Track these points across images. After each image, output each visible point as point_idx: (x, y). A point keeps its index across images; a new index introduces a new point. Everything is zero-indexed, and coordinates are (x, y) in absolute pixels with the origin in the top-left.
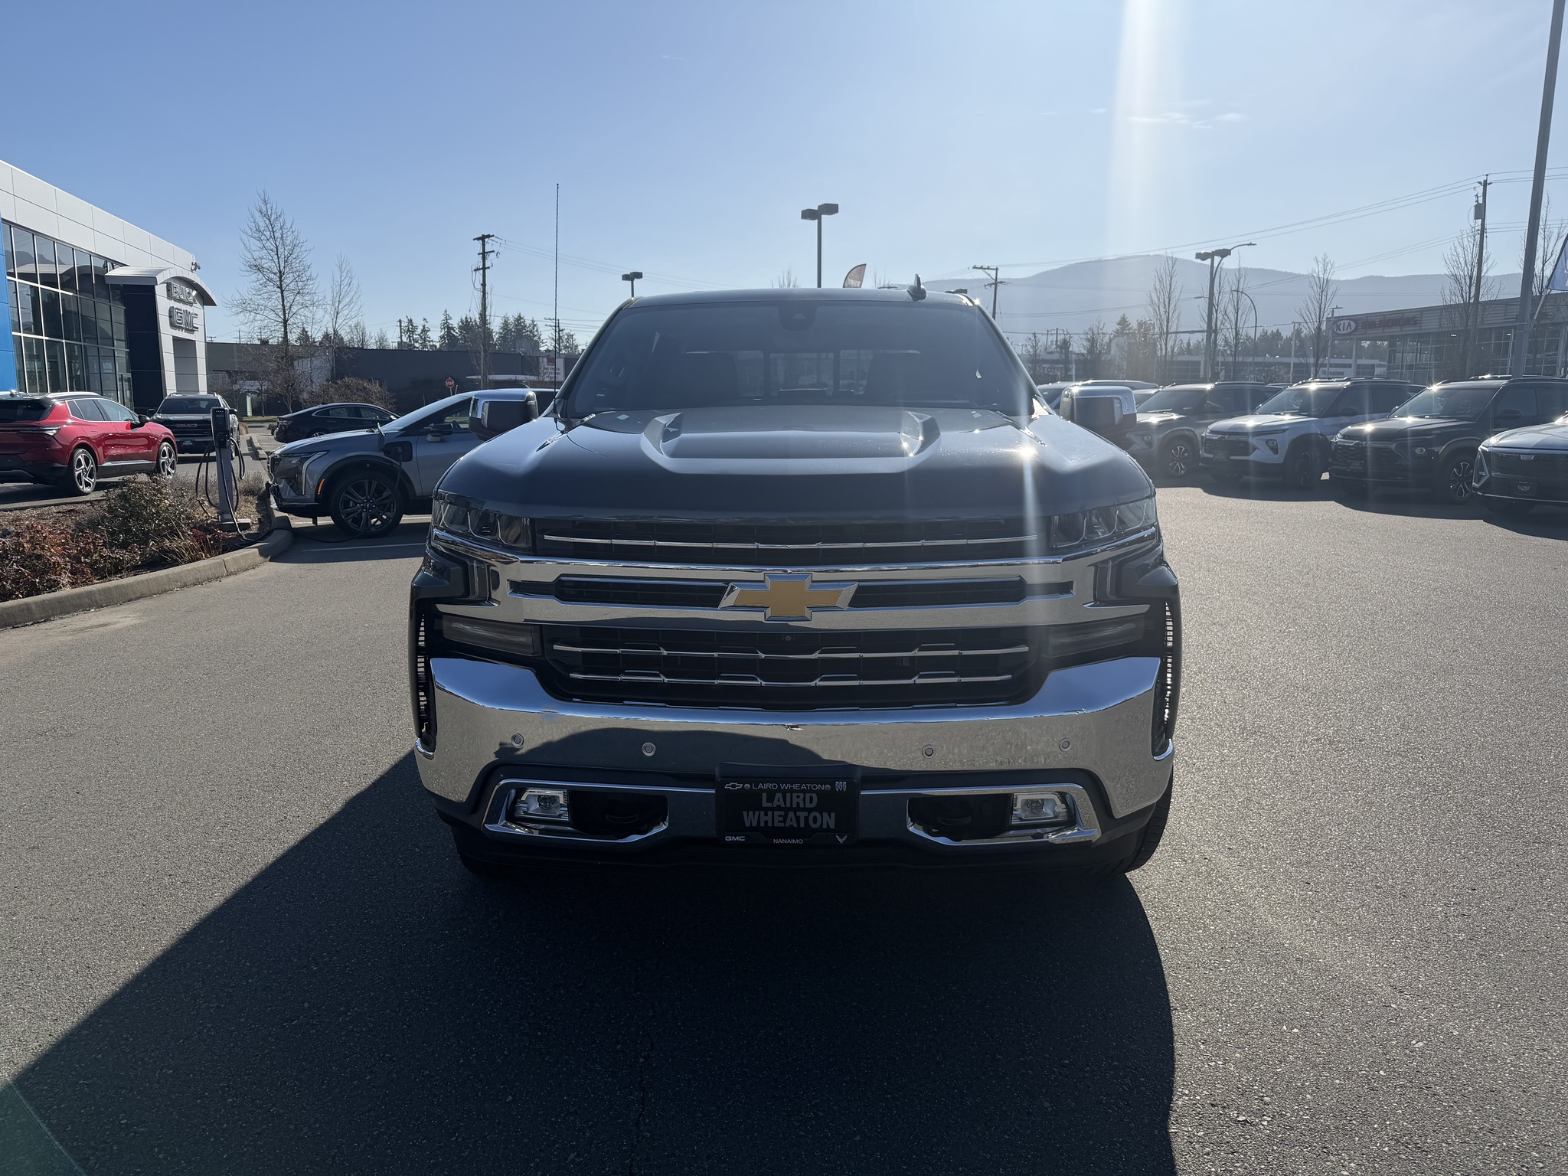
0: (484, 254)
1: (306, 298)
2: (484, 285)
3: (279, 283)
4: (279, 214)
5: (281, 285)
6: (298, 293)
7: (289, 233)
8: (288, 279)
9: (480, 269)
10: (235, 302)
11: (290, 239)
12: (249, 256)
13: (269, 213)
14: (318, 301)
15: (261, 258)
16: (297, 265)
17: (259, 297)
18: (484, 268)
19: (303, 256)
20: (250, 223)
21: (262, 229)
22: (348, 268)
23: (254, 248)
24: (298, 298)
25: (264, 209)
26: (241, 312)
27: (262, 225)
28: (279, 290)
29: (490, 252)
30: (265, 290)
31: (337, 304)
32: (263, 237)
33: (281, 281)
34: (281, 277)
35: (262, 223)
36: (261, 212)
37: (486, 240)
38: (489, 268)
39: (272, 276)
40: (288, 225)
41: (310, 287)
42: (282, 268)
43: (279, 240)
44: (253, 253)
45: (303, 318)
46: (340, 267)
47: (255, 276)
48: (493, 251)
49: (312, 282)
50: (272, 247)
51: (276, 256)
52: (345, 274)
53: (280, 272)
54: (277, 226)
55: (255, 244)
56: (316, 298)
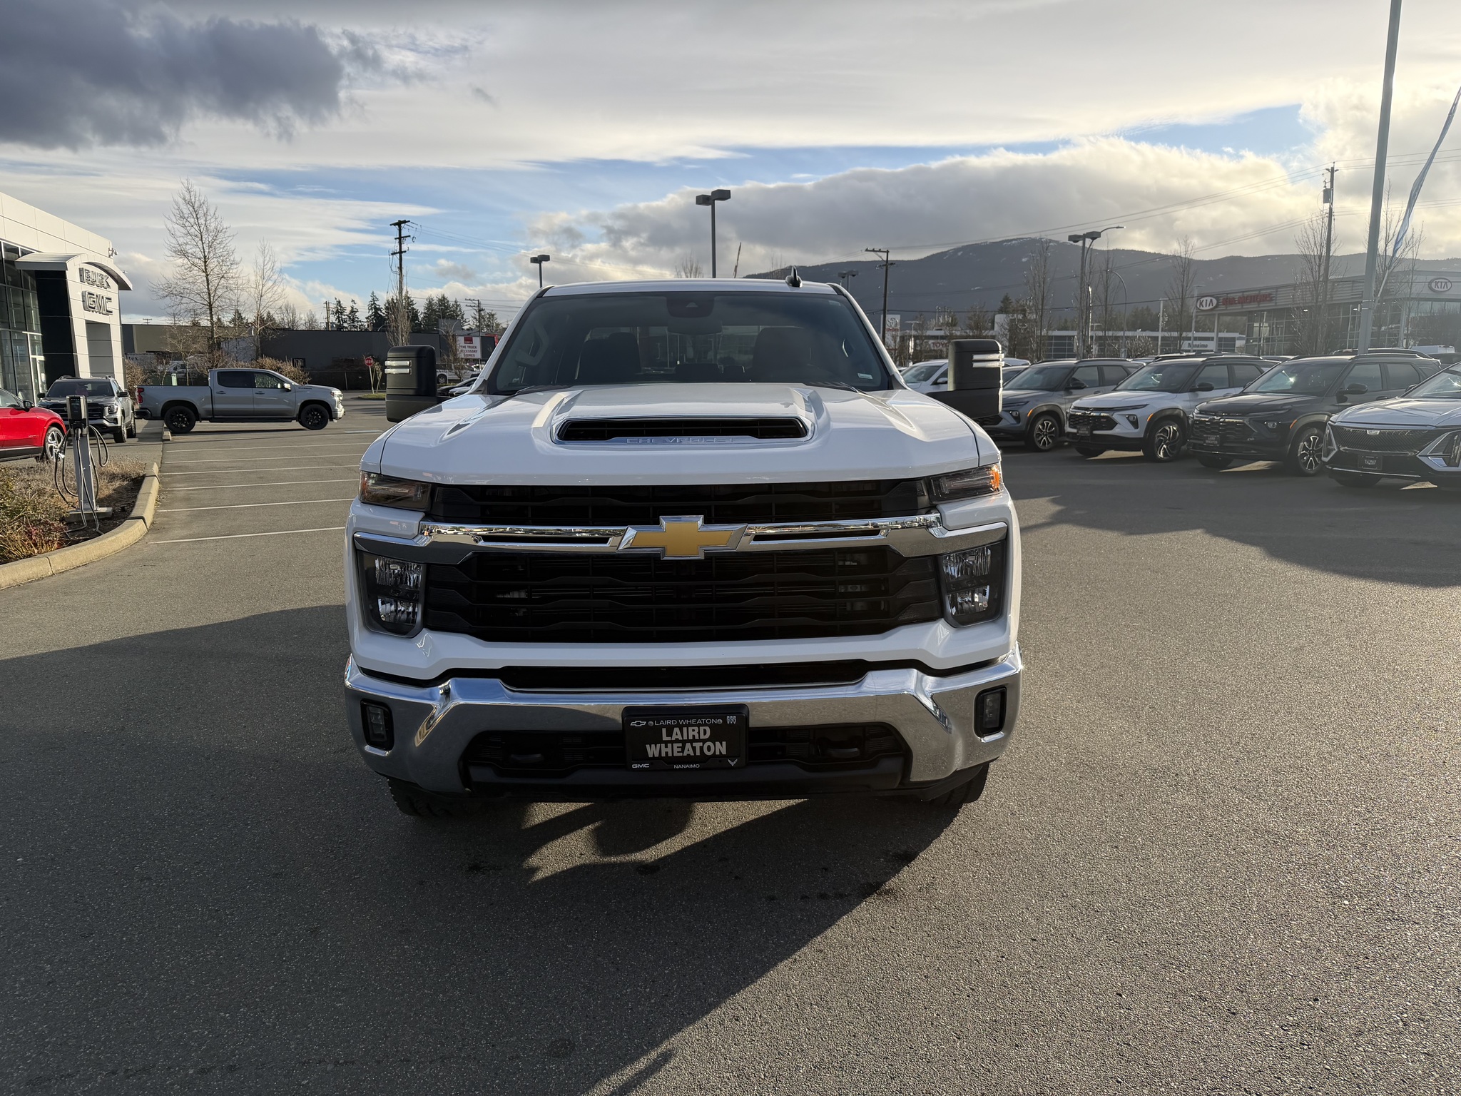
0: (400, 238)
1: (230, 282)
2: (400, 268)
3: (203, 268)
4: (202, 201)
5: (206, 269)
6: (223, 277)
7: (213, 220)
8: (212, 264)
9: (397, 253)
10: (161, 286)
11: (213, 225)
12: (174, 241)
13: (193, 200)
14: (242, 284)
15: (187, 244)
16: (221, 250)
17: (184, 281)
18: (401, 252)
19: (227, 241)
20: (174, 210)
21: (186, 216)
22: (270, 253)
23: (178, 234)
24: (222, 281)
25: (187, 197)
26: (167, 296)
27: (186, 212)
28: (204, 274)
29: (406, 237)
30: (190, 274)
31: (261, 287)
32: (187, 224)
33: (205, 266)
34: (205, 262)
35: (186, 210)
36: (184, 199)
37: (402, 225)
38: (405, 252)
39: (197, 261)
40: (211, 212)
41: (235, 271)
42: (206, 253)
43: (203, 227)
44: (178, 239)
45: (228, 301)
46: (263, 252)
47: (180, 261)
48: (409, 236)
49: (235, 266)
50: (197, 233)
51: (200, 242)
52: (267, 258)
53: (205, 257)
54: (201, 214)
55: (179, 230)
56: (240, 282)
